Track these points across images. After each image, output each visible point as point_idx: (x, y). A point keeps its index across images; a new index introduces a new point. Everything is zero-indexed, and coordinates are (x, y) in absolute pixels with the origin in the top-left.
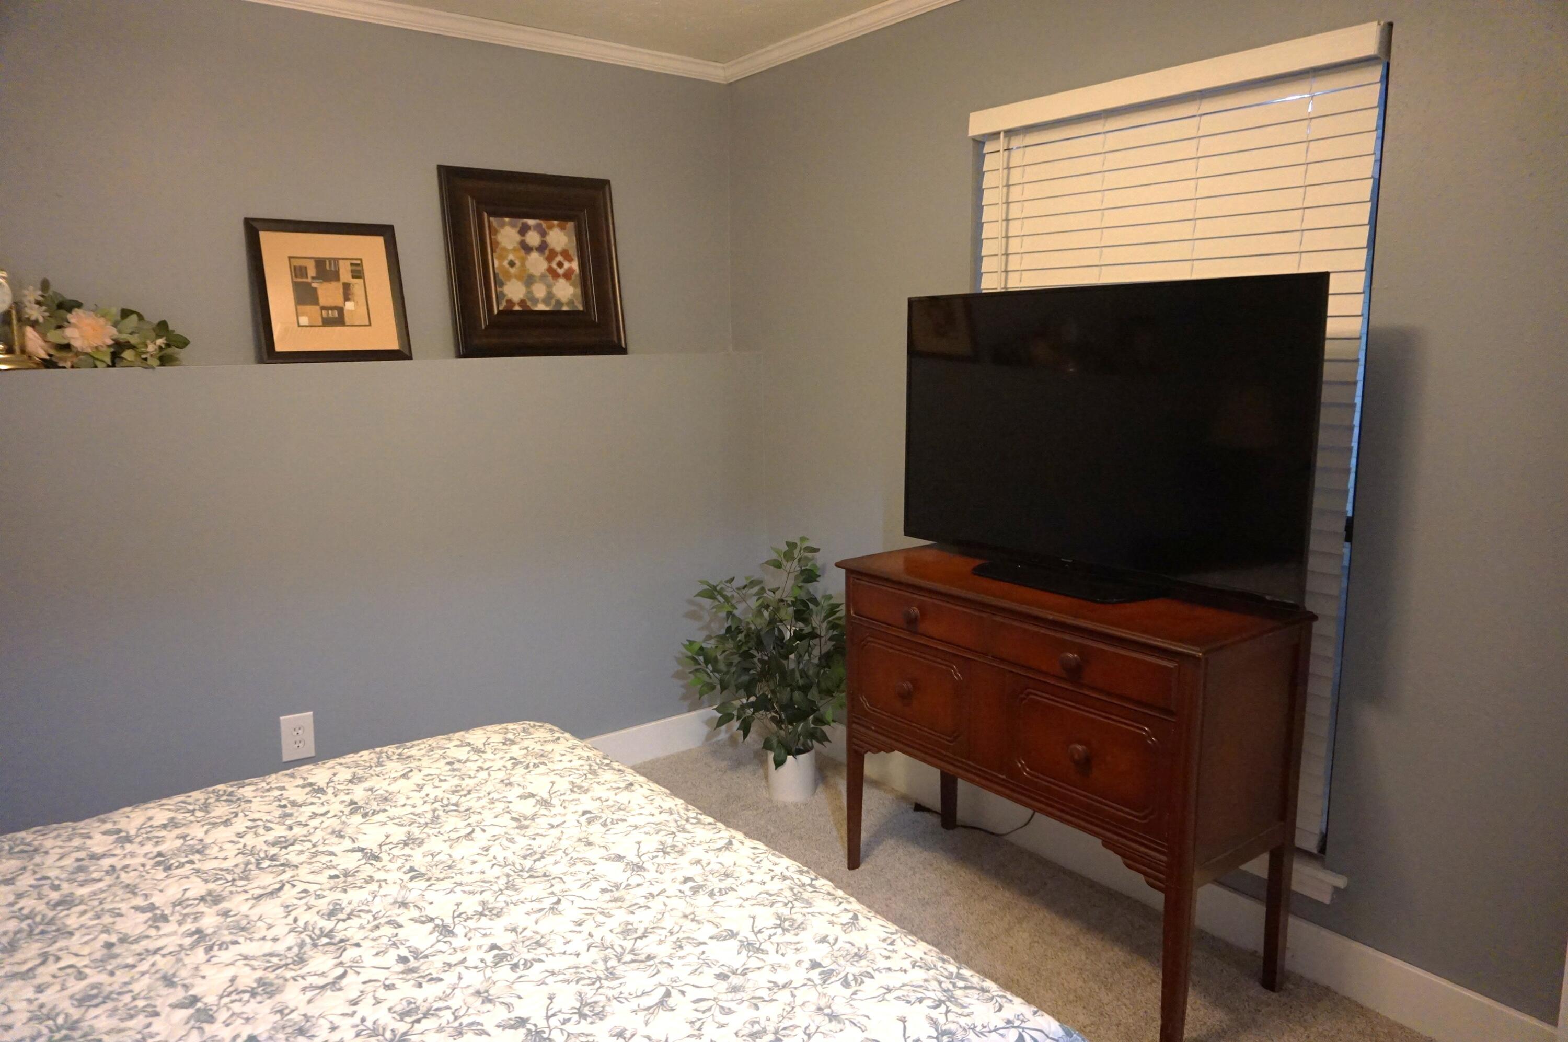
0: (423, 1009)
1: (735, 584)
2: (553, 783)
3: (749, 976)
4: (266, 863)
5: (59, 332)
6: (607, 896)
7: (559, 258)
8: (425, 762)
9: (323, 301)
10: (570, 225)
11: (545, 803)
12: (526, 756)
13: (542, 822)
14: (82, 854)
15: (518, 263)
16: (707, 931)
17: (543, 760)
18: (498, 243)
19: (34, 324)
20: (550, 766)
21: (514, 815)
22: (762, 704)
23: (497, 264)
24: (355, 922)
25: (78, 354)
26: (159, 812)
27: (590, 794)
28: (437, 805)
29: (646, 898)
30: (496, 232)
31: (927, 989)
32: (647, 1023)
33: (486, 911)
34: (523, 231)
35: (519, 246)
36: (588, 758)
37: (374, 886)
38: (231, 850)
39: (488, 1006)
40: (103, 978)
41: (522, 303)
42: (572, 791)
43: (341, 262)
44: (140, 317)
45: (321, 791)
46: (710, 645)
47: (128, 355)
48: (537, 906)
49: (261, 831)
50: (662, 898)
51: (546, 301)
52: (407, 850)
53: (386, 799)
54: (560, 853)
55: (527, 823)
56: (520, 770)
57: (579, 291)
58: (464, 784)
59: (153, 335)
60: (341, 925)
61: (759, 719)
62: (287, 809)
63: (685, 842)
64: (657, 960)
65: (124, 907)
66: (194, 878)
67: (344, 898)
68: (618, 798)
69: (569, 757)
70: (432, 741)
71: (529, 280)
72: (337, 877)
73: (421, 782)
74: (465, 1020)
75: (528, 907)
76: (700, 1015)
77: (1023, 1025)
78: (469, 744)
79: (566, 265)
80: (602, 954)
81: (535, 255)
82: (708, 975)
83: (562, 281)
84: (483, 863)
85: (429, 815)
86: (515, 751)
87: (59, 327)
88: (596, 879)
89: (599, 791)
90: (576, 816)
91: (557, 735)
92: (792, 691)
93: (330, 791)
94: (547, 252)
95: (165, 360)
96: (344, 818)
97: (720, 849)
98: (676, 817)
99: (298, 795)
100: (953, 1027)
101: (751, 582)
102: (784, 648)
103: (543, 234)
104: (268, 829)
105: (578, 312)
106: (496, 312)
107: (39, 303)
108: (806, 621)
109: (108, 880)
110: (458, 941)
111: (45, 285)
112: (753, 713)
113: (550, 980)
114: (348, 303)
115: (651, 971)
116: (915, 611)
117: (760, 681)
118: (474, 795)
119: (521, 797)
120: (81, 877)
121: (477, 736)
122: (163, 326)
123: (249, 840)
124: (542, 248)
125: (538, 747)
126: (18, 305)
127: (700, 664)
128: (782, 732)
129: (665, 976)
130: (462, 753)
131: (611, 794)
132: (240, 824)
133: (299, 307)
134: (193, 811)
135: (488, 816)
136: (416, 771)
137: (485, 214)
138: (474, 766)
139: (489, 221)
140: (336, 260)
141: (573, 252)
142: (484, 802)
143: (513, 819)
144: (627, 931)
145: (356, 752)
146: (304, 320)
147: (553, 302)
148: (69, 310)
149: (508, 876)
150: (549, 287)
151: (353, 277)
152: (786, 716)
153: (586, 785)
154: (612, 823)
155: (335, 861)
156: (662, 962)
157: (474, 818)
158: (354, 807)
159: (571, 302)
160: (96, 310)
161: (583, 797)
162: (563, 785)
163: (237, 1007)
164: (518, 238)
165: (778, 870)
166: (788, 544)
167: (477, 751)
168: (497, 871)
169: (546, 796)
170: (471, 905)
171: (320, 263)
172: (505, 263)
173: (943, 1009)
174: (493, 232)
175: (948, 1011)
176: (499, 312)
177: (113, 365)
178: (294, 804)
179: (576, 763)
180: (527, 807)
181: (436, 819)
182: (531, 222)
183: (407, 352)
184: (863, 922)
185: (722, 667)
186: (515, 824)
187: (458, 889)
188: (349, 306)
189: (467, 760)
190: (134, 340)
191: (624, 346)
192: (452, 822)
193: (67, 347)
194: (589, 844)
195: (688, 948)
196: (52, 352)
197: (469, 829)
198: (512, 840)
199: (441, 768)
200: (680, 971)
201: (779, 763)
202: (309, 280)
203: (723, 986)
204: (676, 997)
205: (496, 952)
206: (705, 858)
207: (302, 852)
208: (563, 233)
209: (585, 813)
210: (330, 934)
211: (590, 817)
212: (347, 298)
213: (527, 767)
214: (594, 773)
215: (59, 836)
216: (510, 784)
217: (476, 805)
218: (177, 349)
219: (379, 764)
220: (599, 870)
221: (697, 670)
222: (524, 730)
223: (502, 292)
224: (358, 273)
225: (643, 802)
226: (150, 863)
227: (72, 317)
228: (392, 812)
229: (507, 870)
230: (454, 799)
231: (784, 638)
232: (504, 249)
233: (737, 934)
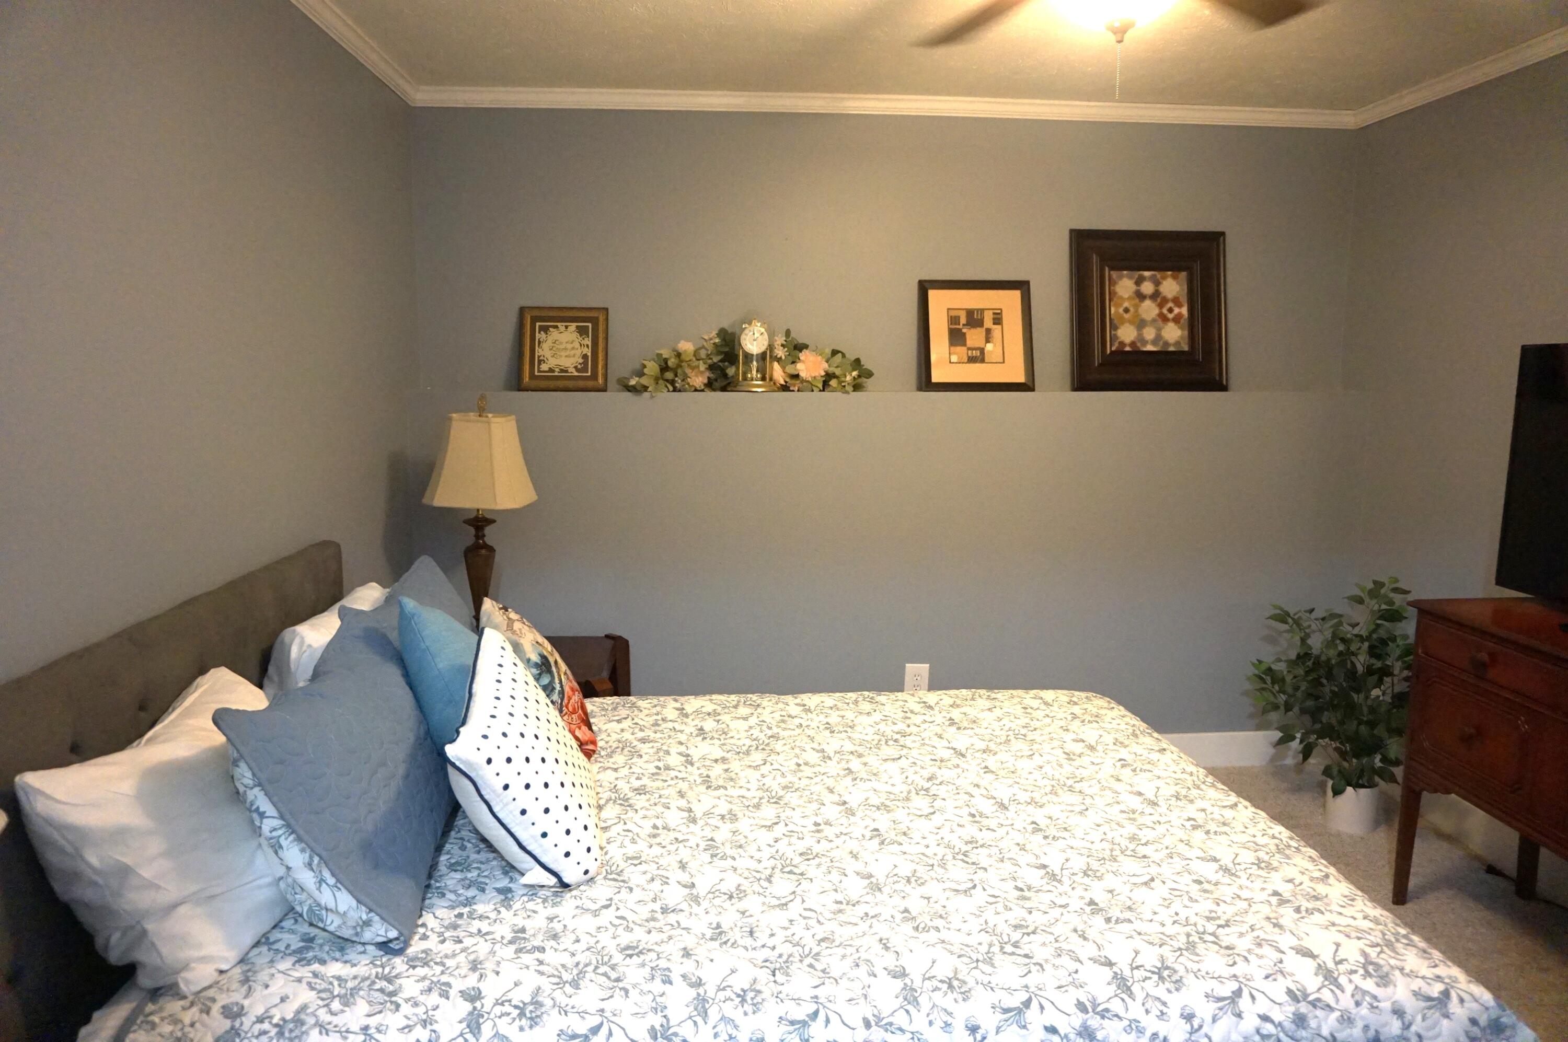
0: (980, 843)
1: (1314, 615)
2: (1101, 736)
3: (1219, 886)
4: (891, 743)
5: (793, 366)
6: (1125, 815)
7: (1170, 305)
8: (1006, 703)
9: (969, 343)
10: (1183, 275)
11: (1092, 748)
12: (1083, 714)
13: (1085, 761)
14: (784, 713)
15: (1132, 309)
16: (1194, 853)
17: (1097, 719)
18: (1115, 293)
19: (779, 360)
20: (1101, 724)
21: (1066, 751)
22: (1327, 732)
23: (1114, 311)
24: (943, 787)
25: (803, 381)
26: (828, 699)
27: (1128, 749)
28: (1011, 733)
29: (1154, 823)
30: (1115, 283)
31: (1369, 934)
32: (1131, 891)
33: (1032, 802)
34: (1139, 282)
35: (1134, 295)
36: (1134, 726)
37: (959, 770)
38: (871, 731)
39: (1023, 852)
40: (795, 780)
41: (1133, 344)
42: (1115, 744)
43: (986, 313)
44: (844, 355)
45: (930, 707)
46: (1280, 667)
47: (833, 383)
48: (1070, 808)
49: (889, 723)
50: (1167, 826)
51: (1154, 342)
52: (985, 756)
53: (974, 722)
54: (1095, 781)
55: (1074, 757)
56: (1077, 722)
57: (1186, 333)
58: (1032, 723)
59: (850, 368)
60: (935, 787)
61: (1322, 746)
62: (907, 713)
63: (1197, 796)
64: (1150, 860)
65: (808, 747)
66: (847, 740)
67: (939, 773)
68: (1150, 756)
69: (1118, 721)
70: (1015, 692)
71: (1141, 324)
72: (935, 760)
73: (1001, 716)
74: (1007, 856)
75: (1064, 807)
76: (1172, 897)
77: (1453, 984)
78: (1041, 698)
79: (1176, 310)
80: (1111, 846)
81: (1147, 303)
82: (1187, 879)
83: (1171, 325)
84: (1037, 775)
85: (1004, 738)
86: (1076, 710)
87: (793, 362)
88: (1118, 803)
89: (1134, 748)
90: (1114, 761)
91: (1112, 705)
92: (1359, 724)
93: (937, 709)
94: (1159, 300)
95: (857, 387)
96: (944, 727)
97: (1225, 807)
98: (1195, 778)
99: (917, 708)
100: (1382, 962)
101: (1331, 615)
102: (1356, 682)
103: (1157, 283)
104: (895, 724)
105: (1183, 352)
106: (1108, 352)
107: (782, 345)
108: (1378, 657)
109: (799, 731)
110: (1010, 814)
111: (788, 333)
112: (1317, 739)
113: (1069, 850)
114: (988, 345)
115: (1144, 864)
116: (1484, 656)
117: (1328, 710)
118: (1038, 732)
119: (1074, 740)
120: (783, 725)
121: (1049, 695)
122: (858, 361)
123: (882, 727)
124: (1155, 296)
125: (1094, 711)
126: (771, 347)
127: (1266, 683)
128: (1346, 764)
129: (1154, 870)
130: (1035, 703)
131: (1145, 753)
132: (877, 717)
133: (952, 348)
134: (848, 704)
135: (1046, 747)
136: (998, 709)
137: (1107, 269)
138: (1043, 713)
139: (1110, 276)
140: (982, 311)
141: (1184, 300)
142: (1046, 737)
143: (1065, 753)
144: (1133, 838)
145: (958, 689)
146: (954, 358)
147: (1161, 343)
148: (801, 351)
149: (1053, 786)
150: (1159, 330)
151: (994, 324)
152: (1351, 749)
153: (1126, 742)
154: (1141, 770)
155: (935, 751)
156: (1153, 862)
157: (1035, 747)
158: (952, 723)
159: (1177, 343)
160: (818, 351)
161: (1122, 750)
162: (1109, 739)
163: (867, 812)
164: (1134, 288)
165: (1270, 832)
166: (1375, 582)
167: (1046, 704)
168: (1046, 782)
169: (1093, 744)
170: (1023, 797)
171: (970, 313)
172: (1121, 310)
173: (1378, 949)
174: (1112, 283)
175: (1382, 952)
176: (1112, 352)
177: (824, 390)
178: (912, 712)
179: (1123, 726)
180: (1078, 748)
181: (1008, 741)
182: (1147, 274)
183: (1030, 384)
184: (1332, 880)
185: (1290, 690)
186: (1066, 756)
187: (1016, 785)
188: (989, 347)
189: (1038, 709)
190: (838, 372)
191: (1224, 383)
192: (1017, 745)
193: (796, 377)
194: (1119, 780)
195: (1176, 859)
196: (788, 380)
197: (1031, 753)
198: (1061, 766)
199: (1019, 711)
200: (1166, 871)
201: (1337, 792)
202: (961, 326)
203: (1197, 887)
204: (1157, 883)
205: (1034, 826)
206: (1210, 809)
207: (914, 741)
208: (1175, 283)
209: (1120, 760)
210: (927, 790)
211: (1123, 763)
212: (988, 340)
213: (1083, 721)
214: (1136, 736)
215: (770, 700)
216: (1067, 730)
217: (1039, 739)
218: (865, 380)
219: (973, 699)
220: (1121, 798)
221: (1263, 689)
222: (1087, 698)
223: (1115, 335)
224: (998, 320)
225: (1171, 763)
226: (822, 727)
227: (802, 356)
228: (977, 731)
229: (1054, 783)
230: (1023, 731)
231: (1357, 672)
232: (1121, 298)
233: (1219, 860)
